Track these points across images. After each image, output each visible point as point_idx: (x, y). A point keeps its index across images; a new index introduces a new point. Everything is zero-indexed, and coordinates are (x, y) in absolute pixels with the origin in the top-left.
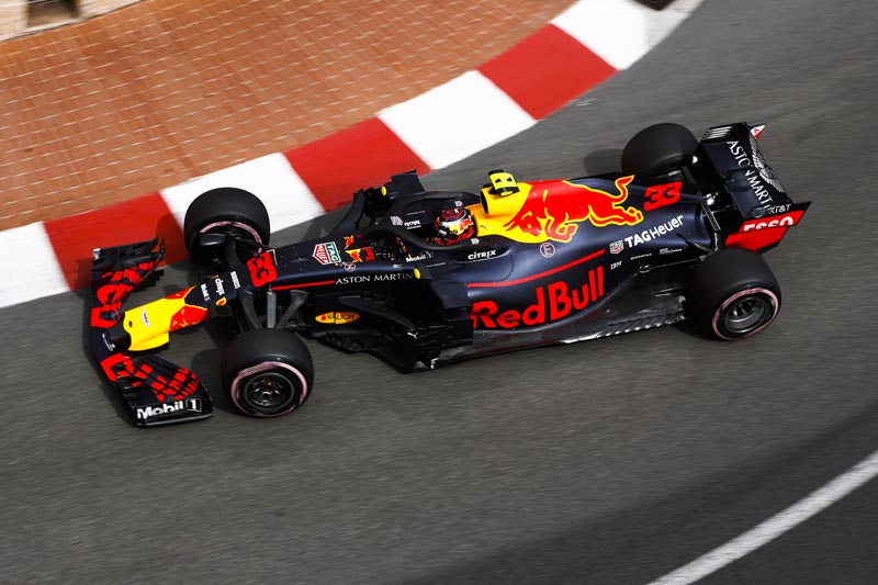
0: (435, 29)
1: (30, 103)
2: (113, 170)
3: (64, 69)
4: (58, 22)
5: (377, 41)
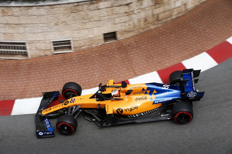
3: (112, 52)
4: (112, 41)
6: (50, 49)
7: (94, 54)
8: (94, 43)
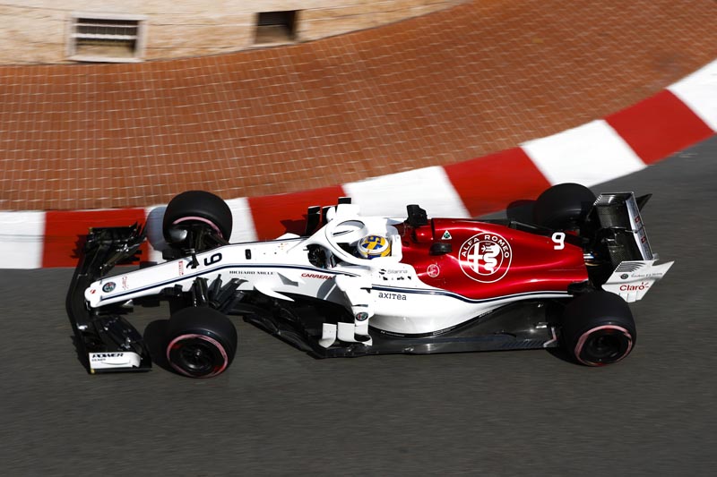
0: (574, 83)
1: (248, 103)
2: (307, 164)
3: (278, 80)
4: (278, 42)
5: (527, 87)
6: (61, 41)
7: (217, 80)
8: (219, 40)
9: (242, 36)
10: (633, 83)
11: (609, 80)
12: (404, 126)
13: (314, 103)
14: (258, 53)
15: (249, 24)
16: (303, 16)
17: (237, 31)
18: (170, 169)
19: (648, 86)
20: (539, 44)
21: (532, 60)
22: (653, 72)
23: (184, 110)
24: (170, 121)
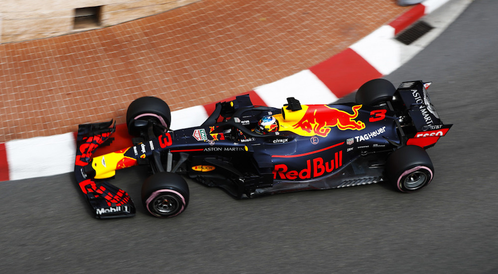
0: (288, 46)
1: (71, 69)
4: (89, 28)
5: (257, 50)
7: (50, 55)
8: (50, 28)
9: (65, 24)
10: (327, 45)
11: (311, 43)
12: (176, 80)
13: (115, 67)
14: (76, 35)
15: (70, 16)
16: (105, 9)
17: (62, 22)
18: (21, 116)
19: (337, 46)
20: (264, 21)
21: (259, 32)
22: (340, 36)
23: (29, 76)
24: (20, 84)
